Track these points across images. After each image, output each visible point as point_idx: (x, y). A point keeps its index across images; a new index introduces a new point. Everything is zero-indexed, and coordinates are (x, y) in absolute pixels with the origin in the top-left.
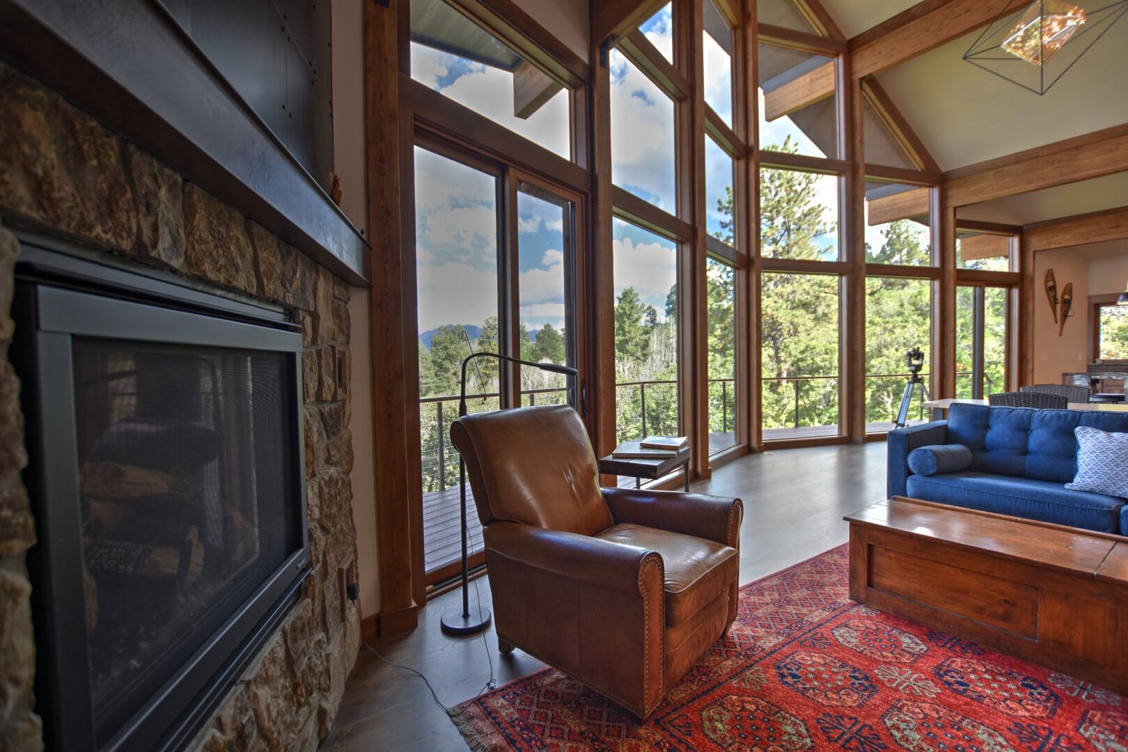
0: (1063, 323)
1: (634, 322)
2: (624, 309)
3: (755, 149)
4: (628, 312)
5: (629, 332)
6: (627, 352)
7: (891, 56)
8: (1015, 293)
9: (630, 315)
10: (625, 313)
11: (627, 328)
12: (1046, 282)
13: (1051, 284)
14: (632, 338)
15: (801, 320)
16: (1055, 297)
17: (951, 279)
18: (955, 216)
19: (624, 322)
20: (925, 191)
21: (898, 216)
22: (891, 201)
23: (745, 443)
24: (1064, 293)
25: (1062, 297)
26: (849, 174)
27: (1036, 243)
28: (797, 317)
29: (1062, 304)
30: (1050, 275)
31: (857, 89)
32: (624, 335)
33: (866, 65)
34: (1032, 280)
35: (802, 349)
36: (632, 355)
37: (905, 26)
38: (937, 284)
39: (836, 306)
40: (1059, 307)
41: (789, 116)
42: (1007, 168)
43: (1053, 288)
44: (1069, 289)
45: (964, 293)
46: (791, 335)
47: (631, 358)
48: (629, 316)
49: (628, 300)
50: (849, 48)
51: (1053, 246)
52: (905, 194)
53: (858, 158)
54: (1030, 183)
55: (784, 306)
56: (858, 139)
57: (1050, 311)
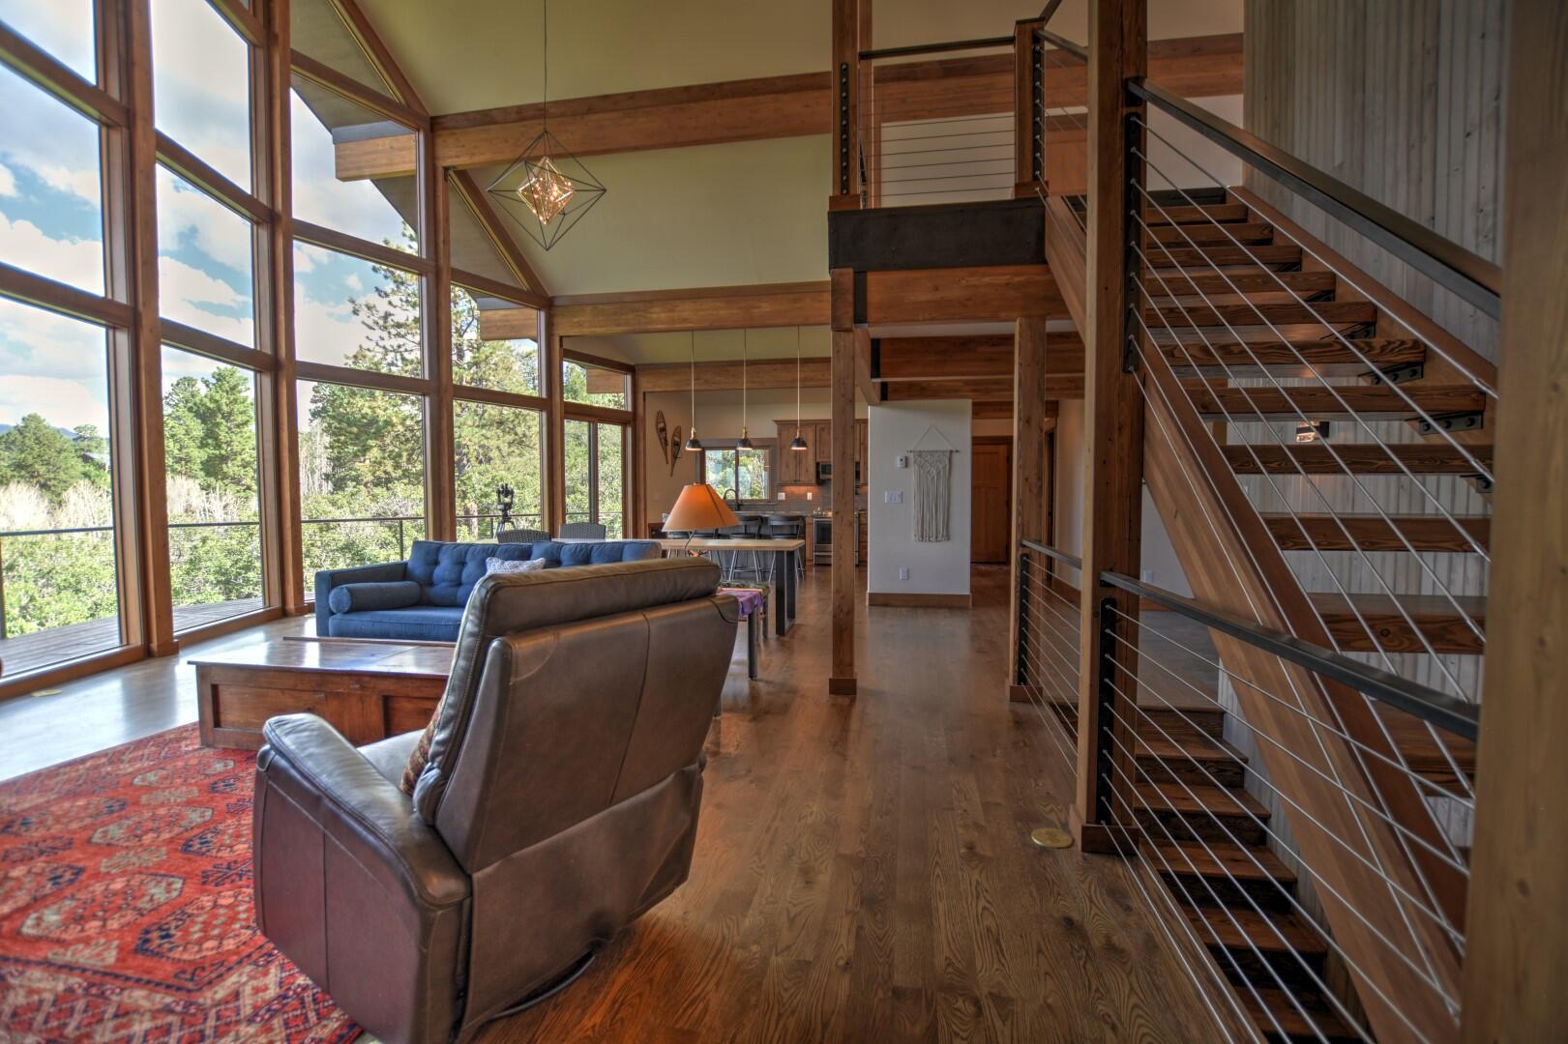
0: (673, 465)
1: (238, 426)
2: (217, 401)
3: (284, 218)
4: (225, 409)
5: (229, 444)
6: (225, 476)
7: (473, 154)
8: (629, 430)
9: (230, 413)
10: (219, 409)
11: (223, 436)
12: (657, 423)
13: (661, 425)
14: (235, 454)
15: (493, 443)
16: (666, 440)
17: (558, 411)
18: (561, 345)
19: (218, 425)
20: (533, 313)
21: (509, 335)
22: (506, 315)
23: (276, 604)
24: (674, 435)
25: (673, 439)
26: (432, 276)
27: (646, 384)
28: (487, 438)
29: (673, 447)
30: (660, 417)
31: (440, 177)
32: (218, 446)
33: (453, 155)
34: (644, 420)
35: (487, 481)
36: (237, 481)
37: (488, 127)
38: (544, 414)
39: (537, 429)
40: (669, 448)
41: (372, 181)
42: (601, 307)
43: (663, 430)
44: (678, 432)
45: (573, 428)
46: (481, 462)
47: (234, 488)
48: (227, 417)
49: (226, 386)
50: (433, 127)
51: (657, 389)
52: (515, 312)
53: (442, 261)
54: (618, 325)
55: (470, 423)
56: (441, 238)
57: (662, 452)
